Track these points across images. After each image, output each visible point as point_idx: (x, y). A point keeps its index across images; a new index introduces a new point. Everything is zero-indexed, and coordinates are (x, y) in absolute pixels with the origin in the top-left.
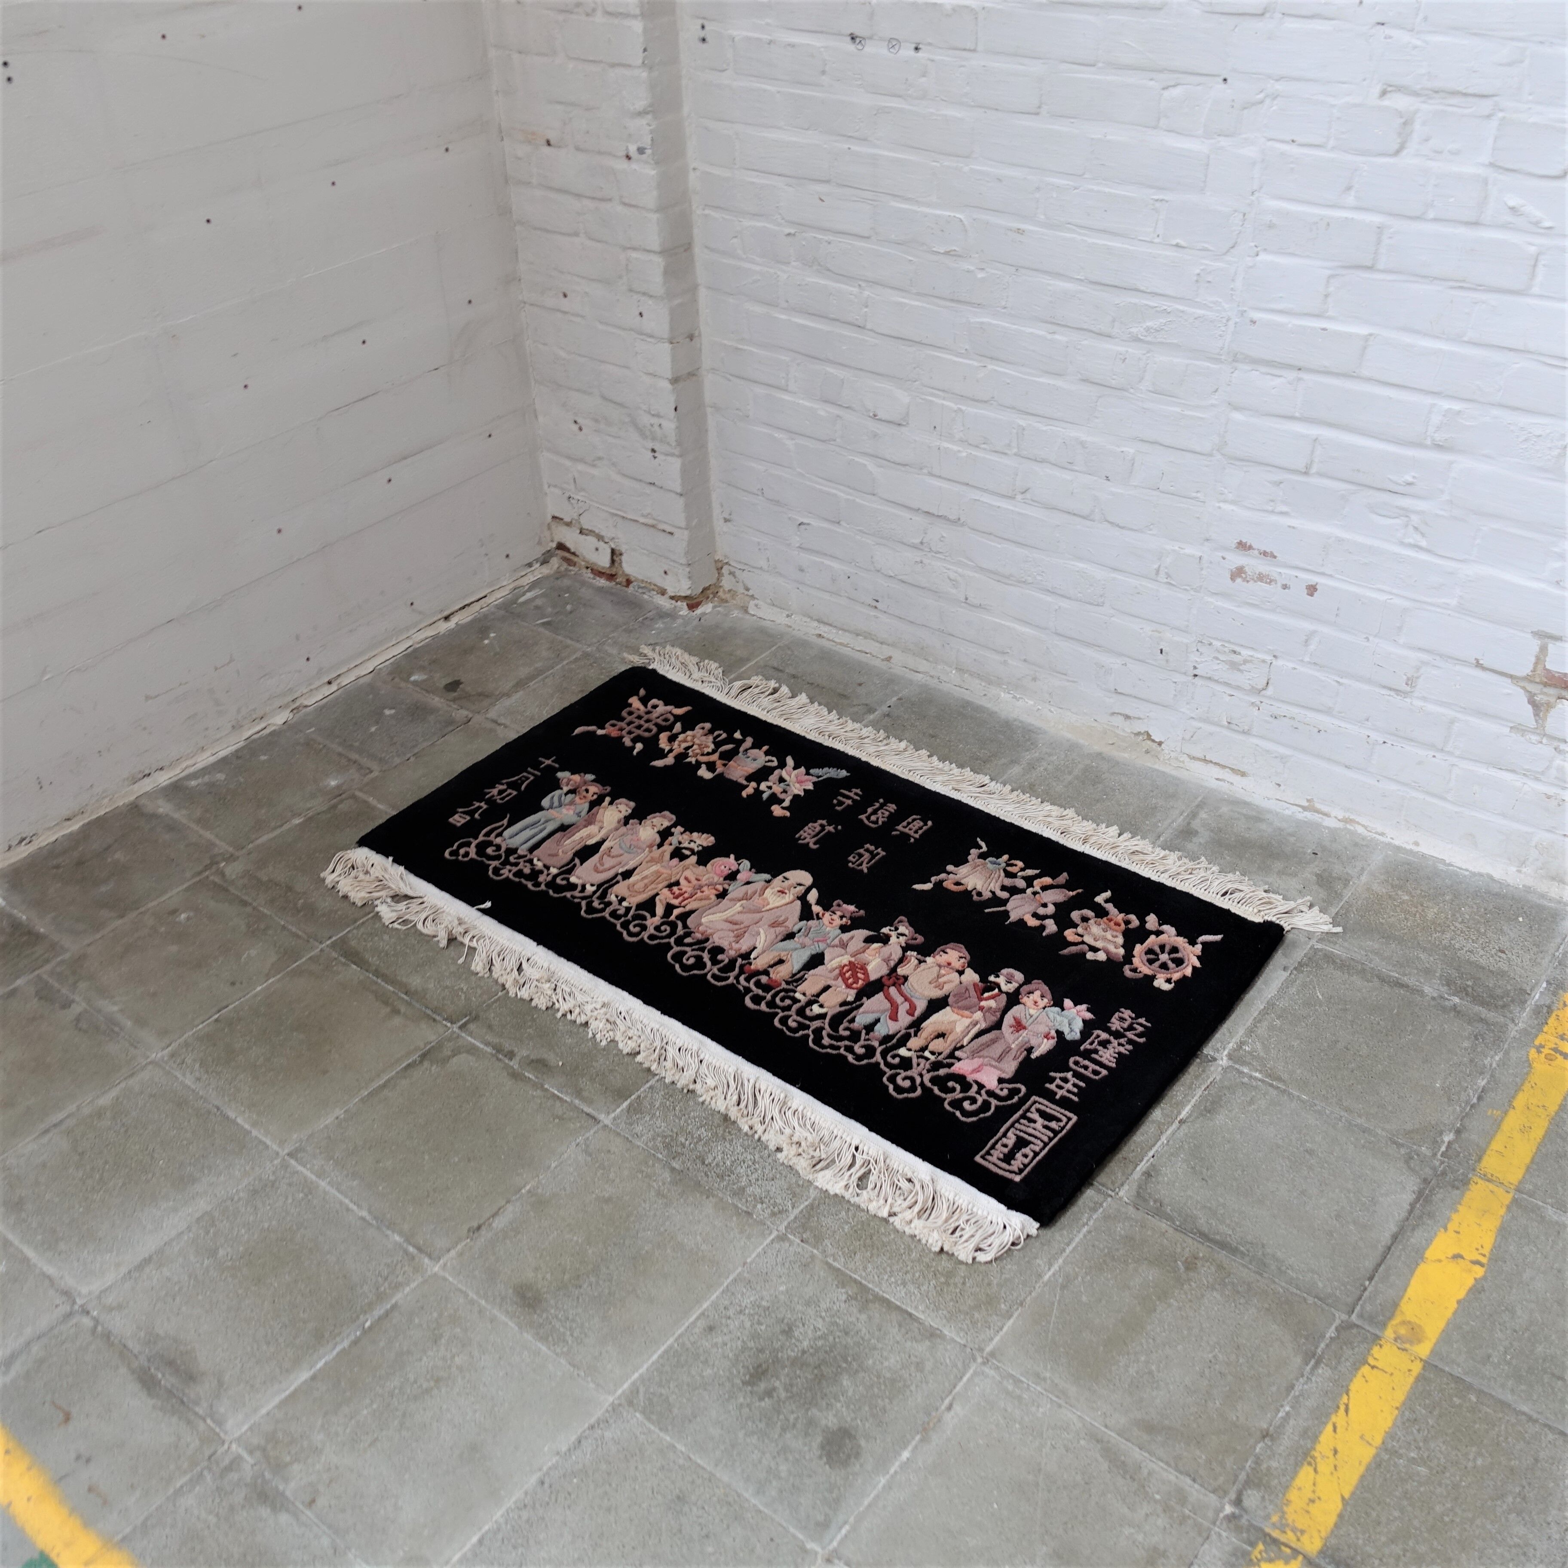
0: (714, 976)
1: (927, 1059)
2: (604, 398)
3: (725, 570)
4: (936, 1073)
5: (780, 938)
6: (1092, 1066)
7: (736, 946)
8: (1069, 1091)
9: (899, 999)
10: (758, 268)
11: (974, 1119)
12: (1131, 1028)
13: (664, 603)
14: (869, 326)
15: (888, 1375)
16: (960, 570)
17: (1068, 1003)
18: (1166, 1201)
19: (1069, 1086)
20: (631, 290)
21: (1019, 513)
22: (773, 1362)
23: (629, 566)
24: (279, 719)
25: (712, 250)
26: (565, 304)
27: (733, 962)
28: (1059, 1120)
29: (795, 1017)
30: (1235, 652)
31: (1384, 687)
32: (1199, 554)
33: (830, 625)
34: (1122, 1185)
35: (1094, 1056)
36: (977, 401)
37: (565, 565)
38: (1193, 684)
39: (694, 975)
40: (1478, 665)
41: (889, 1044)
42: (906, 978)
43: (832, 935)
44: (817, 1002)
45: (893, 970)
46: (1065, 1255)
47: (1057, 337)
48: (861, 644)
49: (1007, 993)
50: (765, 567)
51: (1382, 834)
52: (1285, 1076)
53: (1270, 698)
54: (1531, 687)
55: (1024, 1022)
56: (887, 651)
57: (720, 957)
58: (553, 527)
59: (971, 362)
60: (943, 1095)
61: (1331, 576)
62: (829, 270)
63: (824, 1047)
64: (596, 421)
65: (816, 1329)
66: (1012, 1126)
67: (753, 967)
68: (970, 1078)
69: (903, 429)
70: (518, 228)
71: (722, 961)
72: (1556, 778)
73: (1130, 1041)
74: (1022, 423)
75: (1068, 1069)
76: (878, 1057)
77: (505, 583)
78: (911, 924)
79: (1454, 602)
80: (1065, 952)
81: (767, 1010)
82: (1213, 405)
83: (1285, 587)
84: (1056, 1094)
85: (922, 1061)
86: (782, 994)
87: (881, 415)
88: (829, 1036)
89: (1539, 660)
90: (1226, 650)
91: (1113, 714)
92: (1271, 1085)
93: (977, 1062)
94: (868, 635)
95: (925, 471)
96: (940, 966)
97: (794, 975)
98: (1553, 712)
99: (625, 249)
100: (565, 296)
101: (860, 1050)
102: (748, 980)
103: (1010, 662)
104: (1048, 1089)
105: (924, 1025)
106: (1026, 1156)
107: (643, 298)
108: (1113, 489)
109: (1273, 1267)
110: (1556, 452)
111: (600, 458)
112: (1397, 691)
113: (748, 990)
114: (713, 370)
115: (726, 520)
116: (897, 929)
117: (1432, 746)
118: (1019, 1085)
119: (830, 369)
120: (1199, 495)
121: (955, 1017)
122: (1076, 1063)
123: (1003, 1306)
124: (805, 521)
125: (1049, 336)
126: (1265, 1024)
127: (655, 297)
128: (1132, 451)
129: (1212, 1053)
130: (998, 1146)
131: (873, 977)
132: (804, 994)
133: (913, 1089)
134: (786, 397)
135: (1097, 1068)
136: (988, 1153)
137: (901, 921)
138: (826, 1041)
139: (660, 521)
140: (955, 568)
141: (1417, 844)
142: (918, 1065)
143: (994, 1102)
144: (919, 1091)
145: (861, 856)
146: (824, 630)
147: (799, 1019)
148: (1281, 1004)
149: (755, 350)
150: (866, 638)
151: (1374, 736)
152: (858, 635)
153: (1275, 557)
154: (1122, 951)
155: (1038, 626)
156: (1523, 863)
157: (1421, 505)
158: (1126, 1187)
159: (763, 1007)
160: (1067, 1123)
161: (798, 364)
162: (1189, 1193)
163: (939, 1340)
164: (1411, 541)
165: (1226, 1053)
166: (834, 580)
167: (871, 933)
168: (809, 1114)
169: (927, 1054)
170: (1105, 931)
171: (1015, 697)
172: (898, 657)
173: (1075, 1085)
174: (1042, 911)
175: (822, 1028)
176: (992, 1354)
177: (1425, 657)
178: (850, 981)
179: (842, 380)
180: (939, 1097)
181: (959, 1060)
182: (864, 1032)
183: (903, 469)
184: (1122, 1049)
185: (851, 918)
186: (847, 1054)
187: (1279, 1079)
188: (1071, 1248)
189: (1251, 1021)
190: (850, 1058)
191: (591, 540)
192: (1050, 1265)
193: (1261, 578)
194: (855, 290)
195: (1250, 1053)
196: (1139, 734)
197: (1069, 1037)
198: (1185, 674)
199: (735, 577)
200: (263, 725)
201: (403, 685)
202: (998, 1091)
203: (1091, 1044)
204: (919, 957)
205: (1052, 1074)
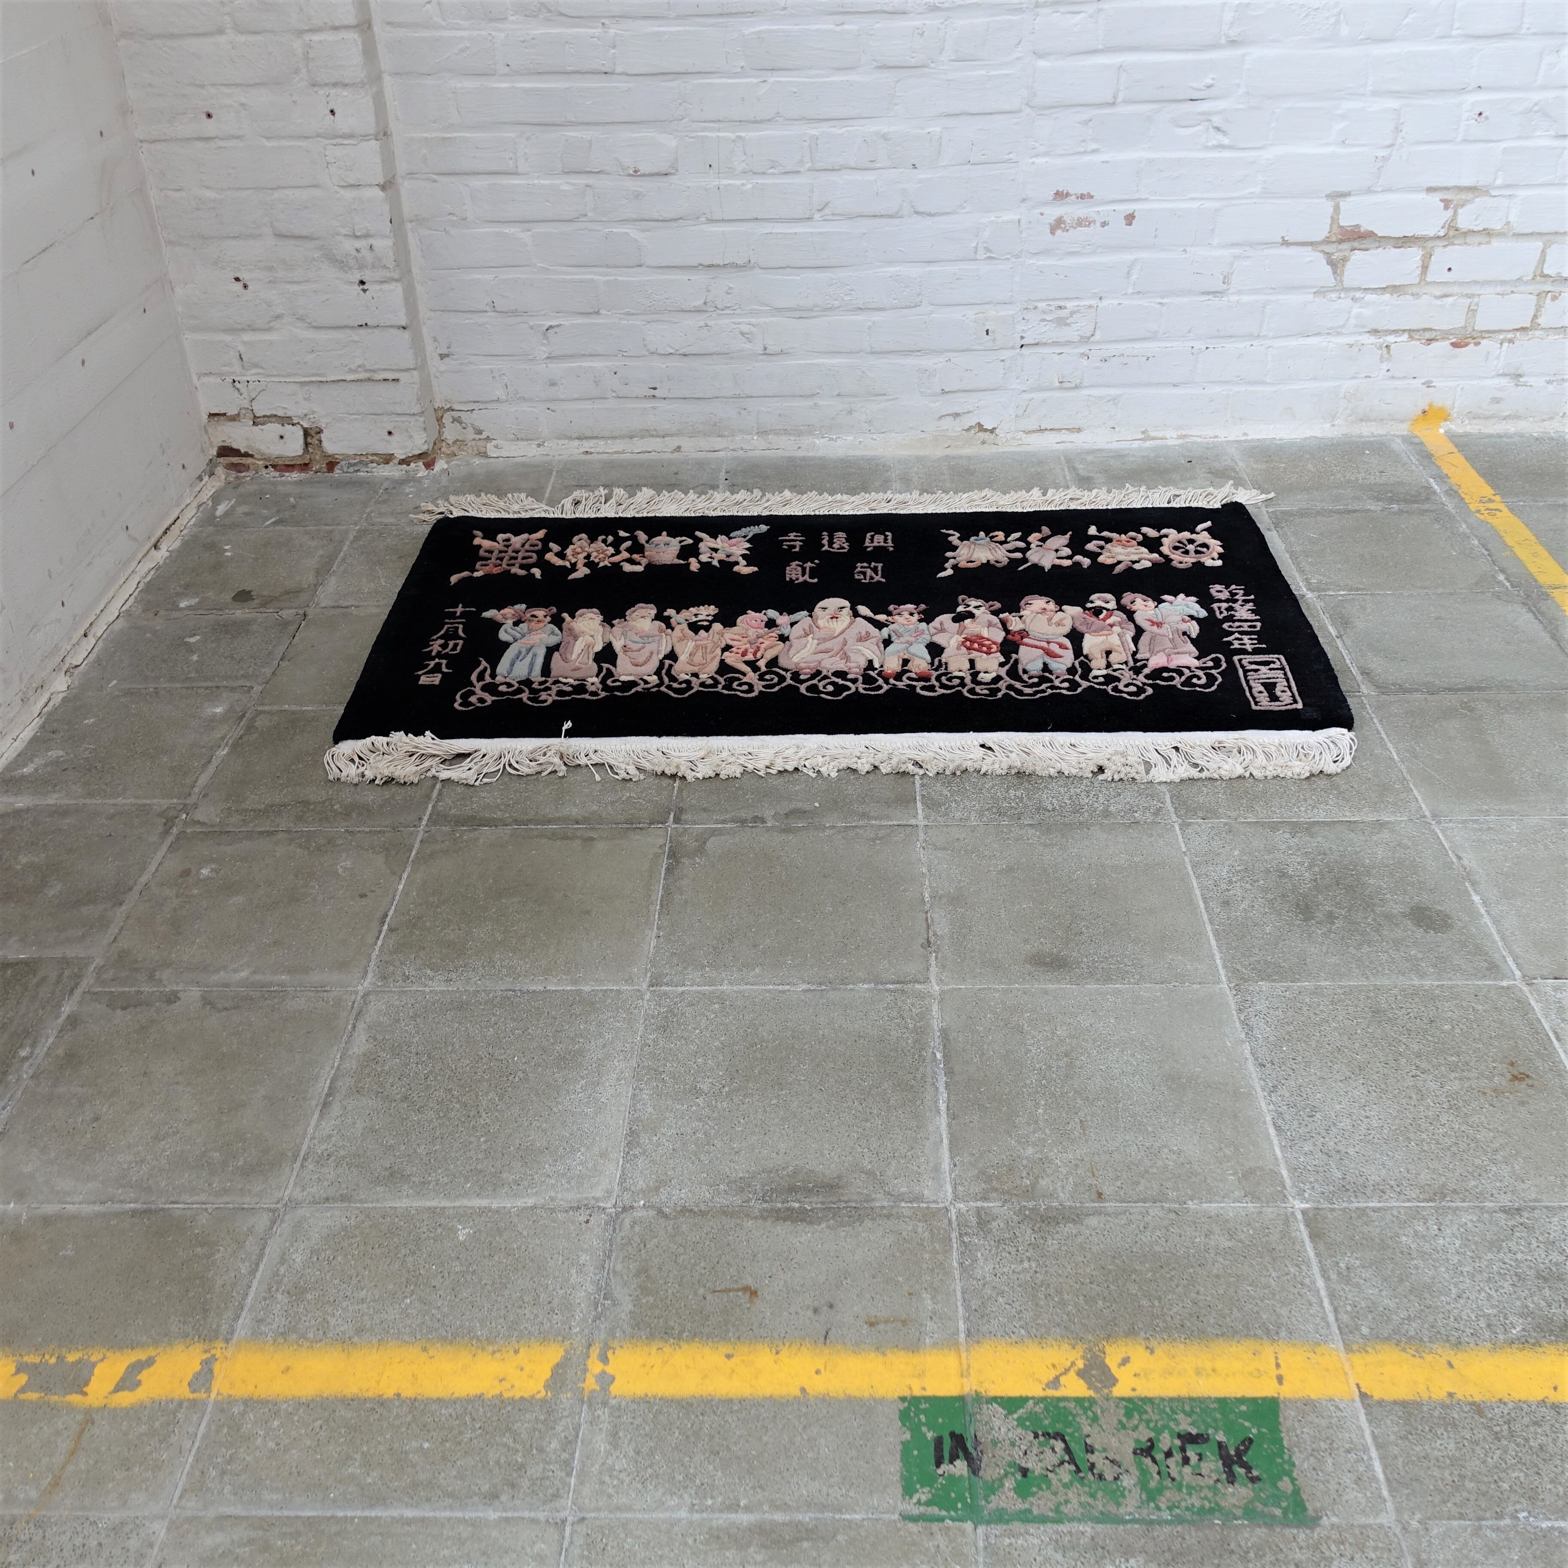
0: (866, 690)
2: (279, 236)
3: (447, 419)
5: (881, 646)
6: (1244, 624)
8: (1252, 644)
10: (465, 33)
11: (1214, 687)
12: (1235, 595)
13: (392, 471)
14: (619, 70)
15: (1391, 862)
16: (753, 320)
17: (1167, 597)
18: (1399, 682)
19: (1247, 641)
20: (314, 85)
21: (820, 233)
23: (331, 445)
24: (60, 684)
25: (399, 25)
26: (209, 128)
30: (1060, 307)
31: (1204, 293)
32: (1018, 217)
33: (596, 438)
35: (1235, 618)
36: (761, 122)
37: (233, 474)
38: (1022, 355)
39: (848, 696)
40: (1285, 243)
42: (1024, 630)
45: (1007, 630)
47: (846, 27)
48: (639, 445)
49: (1116, 609)
50: (504, 397)
51: (1216, 437)
52: (1360, 586)
53: (1098, 342)
54: (1329, 249)
55: (1155, 620)
56: (672, 442)
58: (210, 430)
59: (748, 80)
60: (1170, 683)
61: (1146, 199)
62: (562, 14)
64: (270, 269)
65: (1300, 863)
66: (1247, 679)
67: (889, 672)
68: (1173, 666)
69: (672, 179)
70: (122, 43)
72: (1356, 326)
73: (1246, 601)
74: (814, 132)
75: (1232, 632)
76: (1084, 683)
77: (188, 501)
78: (975, 598)
79: (1257, 189)
80: (1118, 571)
81: (949, 691)
82: (1018, 59)
83: (1104, 224)
84: (1246, 649)
87: (644, 169)
89: (1334, 220)
90: (1052, 308)
91: (941, 418)
92: (1360, 595)
93: (1161, 656)
94: (646, 433)
95: (703, 219)
96: (1039, 613)
98: (1349, 265)
99: (301, 33)
100: (209, 116)
101: (1063, 685)
103: (821, 403)
104: (1236, 648)
105: (1085, 651)
106: (1284, 692)
107: (333, 91)
108: (921, 176)
110: (1332, 20)
111: (278, 317)
112: (1214, 293)
114: (411, 174)
115: (442, 356)
116: (968, 605)
117: (1251, 336)
118: (1213, 656)
119: (572, 133)
120: (1011, 156)
121: (1100, 637)
122: (1230, 627)
123: (1396, 786)
124: (554, 323)
125: (838, 29)
127: (353, 85)
128: (938, 129)
130: (1256, 694)
131: (998, 640)
132: (961, 671)
133: (1142, 689)
134: (516, 181)
135: (1249, 624)
136: (1256, 701)
137: (964, 600)
139: (374, 371)
140: (747, 320)
141: (1245, 434)
143: (1213, 672)
144: (1149, 689)
145: (863, 572)
146: (587, 445)
149: (468, 135)
150: (642, 437)
151: (1198, 345)
152: (631, 437)
153: (1092, 197)
154: (1155, 556)
155: (851, 353)
156: (1334, 417)
157: (1221, 105)
158: (1364, 687)
159: (943, 691)
160: (1280, 662)
161: (528, 139)
162: (1406, 671)
163: (1390, 826)
164: (1214, 142)
165: (1304, 589)
166: (597, 383)
167: (952, 615)
170: (1125, 548)
171: (831, 439)
172: (687, 444)
173: (1250, 639)
174: (1062, 554)
175: (1012, 684)
176: (1435, 815)
177: (1236, 251)
178: (984, 649)
179: (590, 142)
180: (1169, 686)
181: (1146, 660)
183: (674, 224)
184: (1248, 607)
186: (1058, 691)
187: (1360, 589)
189: (1293, 566)
190: (1064, 692)
191: (274, 428)
192: (1388, 750)
193: (1081, 223)
194: (598, 31)
196: (970, 428)
197: (1200, 615)
198: (1013, 348)
199: (460, 423)
200: (46, 696)
201: (175, 614)
202: (1205, 665)
203: (1221, 612)
204: (1013, 614)
205: (1225, 640)
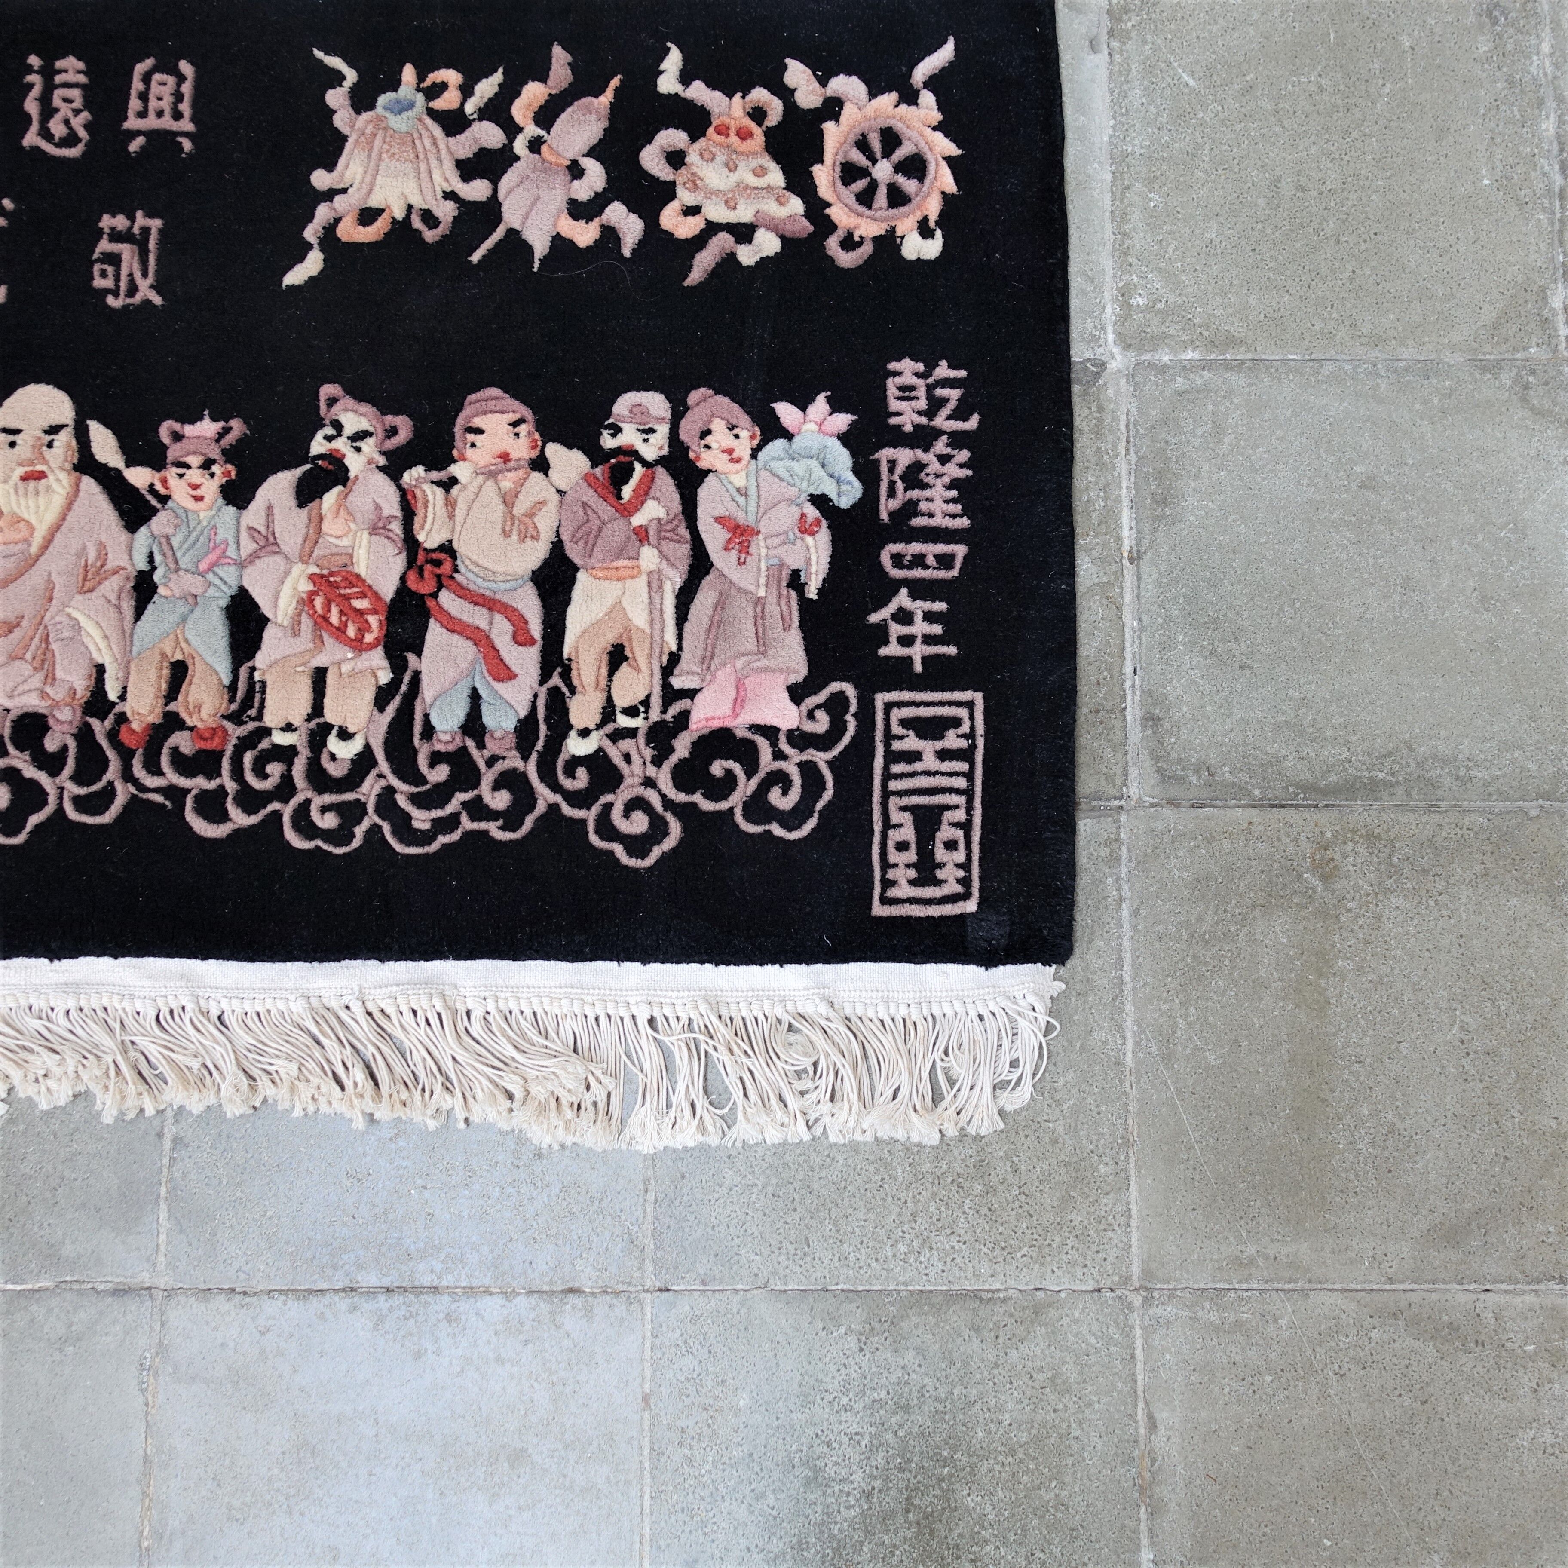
0: (79, 803)
1: (632, 733)
4: (674, 759)
5: (128, 606)
6: (932, 550)
7: (57, 693)
8: (928, 640)
9: (478, 617)
11: (812, 823)
12: (935, 405)
15: (1024, 1437)
17: (786, 412)
18: (1213, 758)
19: (920, 627)
22: (835, 1550)
27: (84, 735)
28: (956, 722)
29: (319, 801)
34: (1125, 773)
35: (918, 522)
39: (37, 827)
41: (540, 745)
42: (448, 549)
43: (225, 533)
44: (327, 728)
45: (411, 544)
46: (1128, 989)
49: (661, 461)
52: (1238, 329)
55: (741, 518)
57: (51, 744)
60: (723, 806)
63: (427, 838)
65: (854, 1438)
66: (886, 794)
67: (135, 726)
68: (740, 726)
71: (65, 748)
73: (957, 440)
75: (895, 586)
76: (545, 796)
78: (360, 398)
80: (696, 276)
81: (254, 820)
84: (908, 660)
85: (626, 745)
86: (248, 758)
88: (417, 800)
92: (1228, 366)
93: (724, 677)
96: (492, 475)
97: (232, 688)
101: (500, 800)
102: (155, 769)
104: (888, 658)
105: (566, 651)
106: (951, 845)
109: (1447, 781)
113: (176, 794)
116: (338, 426)
118: (835, 687)
121: (612, 590)
122: (898, 560)
123: (1103, 1169)
126: (1136, 216)
129: (1088, 355)
130: (893, 856)
131: (388, 589)
132: (289, 728)
133: (658, 829)
135: (941, 548)
136: (887, 884)
137: (332, 401)
138: (421, 819)
142: (627, 758)
143: (821, 758)
144: (675, 828)
145: (114, 259)
147: (328, 798)
148: (1137, 144)
154: (796, 205)
158: (1134, 772)
159: (240, 819)
160: (972, 718)
162: (1239, 714)
163: (1053, 1313)
165: (1111, 337)
167: (299, 472)
168: (513, 1005)
169: (624, 721)
170: (731, 167)
173: (929, 617)
174: (583, 190)
175: (390, 791)
176: (1147, 1274)
178: (351, 632)
180: (719, 813)
181: (691, 694)
182: (471, 744)
184: (953, 471)
185: (229, 455)
186: (482, 826)
187: (1231, 342)
188: (1127, 968)
189: (1108, 226)
190: (494, 830)
192: (1120, 1028)
195: (1150, 308)
197: (845, 502)
202: (809, 727)
203: (892, 493)
204: (435, 475)
205: (874, 618)
